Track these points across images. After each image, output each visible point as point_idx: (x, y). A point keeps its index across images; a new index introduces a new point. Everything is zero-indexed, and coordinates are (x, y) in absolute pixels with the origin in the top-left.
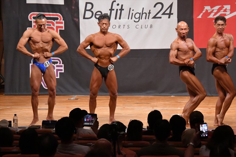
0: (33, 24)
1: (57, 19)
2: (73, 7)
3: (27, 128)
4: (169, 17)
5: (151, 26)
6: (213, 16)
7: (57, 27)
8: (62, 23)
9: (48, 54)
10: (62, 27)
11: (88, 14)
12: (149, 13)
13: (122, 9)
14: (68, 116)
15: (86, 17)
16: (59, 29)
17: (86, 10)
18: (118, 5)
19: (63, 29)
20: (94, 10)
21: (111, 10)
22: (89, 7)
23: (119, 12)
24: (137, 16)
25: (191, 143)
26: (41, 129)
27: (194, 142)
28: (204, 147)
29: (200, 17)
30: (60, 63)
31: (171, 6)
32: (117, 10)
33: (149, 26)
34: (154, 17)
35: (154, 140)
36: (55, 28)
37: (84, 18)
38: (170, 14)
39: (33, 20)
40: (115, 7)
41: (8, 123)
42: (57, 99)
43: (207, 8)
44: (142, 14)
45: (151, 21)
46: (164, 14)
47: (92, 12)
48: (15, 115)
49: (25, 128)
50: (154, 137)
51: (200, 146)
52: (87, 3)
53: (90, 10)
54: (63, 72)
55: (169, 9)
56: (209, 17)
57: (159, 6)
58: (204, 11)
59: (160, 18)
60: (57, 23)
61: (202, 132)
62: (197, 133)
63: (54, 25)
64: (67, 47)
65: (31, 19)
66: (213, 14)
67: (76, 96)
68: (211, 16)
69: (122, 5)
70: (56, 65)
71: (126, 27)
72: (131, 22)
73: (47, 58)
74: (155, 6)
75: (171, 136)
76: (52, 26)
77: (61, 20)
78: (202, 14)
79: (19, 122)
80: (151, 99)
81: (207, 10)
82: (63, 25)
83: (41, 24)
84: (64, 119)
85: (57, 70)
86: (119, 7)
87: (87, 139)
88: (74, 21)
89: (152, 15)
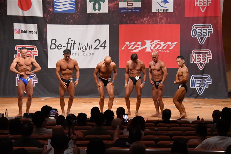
0: (18, 52)
1: (33, 49)
2: (44, 42)
3: (14, 118)
4: (104, 49)
5: (93, 54)
6: (131, 48)
7: (33, 54)
8: (36, 52)
9: (29, 73)
10: (36, 54)
11: (53, 46)
12: (92, 46)
13: (74, 44)
14: (40, 110)
15: (52, 48)
16: (34, 56)
17: (52, 44)
18: (72, 40)
19: (37, 56)
20: (57, 44)
21: (68, 44)
22: (54, 42)
23: (73, 45)
24: (84, 47)
25: (118, 127)
26: (23, 119)
27: (120, 126)
28: (126, 129)
29: (123, 49)
30: (35, 77)
31: (105, 42)
32: (71, 44)
33: (92, 54)
34: (95, 49)
35: (95, 126)
36: (32, 55)
37: (51, 49)
38: (105, 47)
39: (18, 50)
40: (70, 42)
41: (2, 115)
42: (33, 100)
43: (128, 43)
44: (87, 46)
45: (93, 51)
46: (101, 46)
47: (56, 45)
48: (6, 110)
49: (13, 118)
50: (94, 124)
51: (123, 129)
52: (52, 39)
53: (54, 44)
54: (37, 82)
55: (104, 43)
56: (129, 49)
57: (98, 42)
58: (125, 45)
59: (99, 49)
60: (33, 52)
61: (125, 120)
62: (122, 120)
63: (31, 53)
64: (40, 68)
65: (17, 49)
66: (131, 47)
67: (45, 98)
68: (130, 48)
69: (75, 41)
70: (32, 78)
71: (77, 54)
72: (80, 51)
73: (28, 75)
74: (95, 42)
75: (105, 123)
76: (30, 54)
77: (36, 50)
78: (124, 47)
79: (9, 115)
80: (93, 100)
81: (127, 45)
82: (37, 53)
83: (24, 52)
84: (37, 113)
85: (33, 81)
86: (73, 42)
87: (52, 125)
88: (44, 51)
89: (93, 47)
